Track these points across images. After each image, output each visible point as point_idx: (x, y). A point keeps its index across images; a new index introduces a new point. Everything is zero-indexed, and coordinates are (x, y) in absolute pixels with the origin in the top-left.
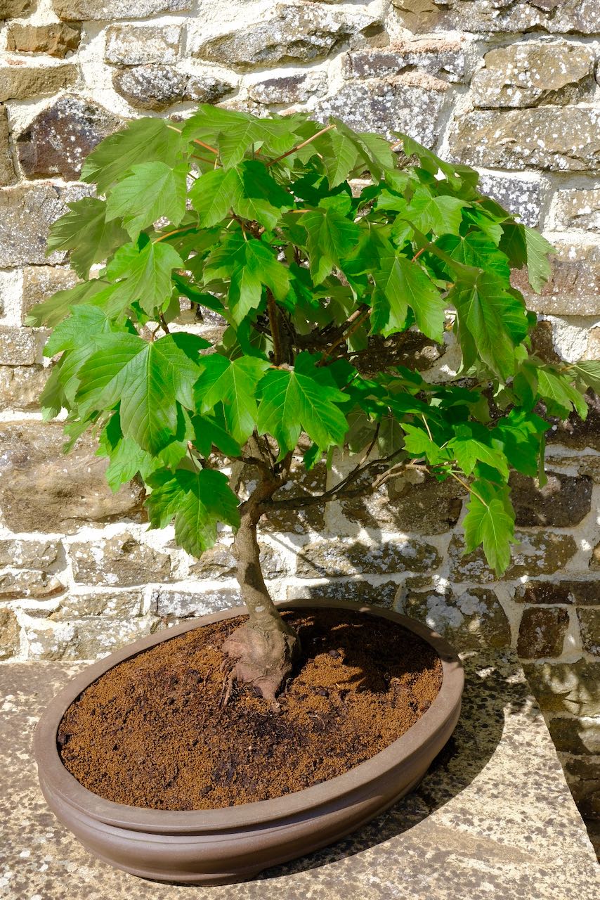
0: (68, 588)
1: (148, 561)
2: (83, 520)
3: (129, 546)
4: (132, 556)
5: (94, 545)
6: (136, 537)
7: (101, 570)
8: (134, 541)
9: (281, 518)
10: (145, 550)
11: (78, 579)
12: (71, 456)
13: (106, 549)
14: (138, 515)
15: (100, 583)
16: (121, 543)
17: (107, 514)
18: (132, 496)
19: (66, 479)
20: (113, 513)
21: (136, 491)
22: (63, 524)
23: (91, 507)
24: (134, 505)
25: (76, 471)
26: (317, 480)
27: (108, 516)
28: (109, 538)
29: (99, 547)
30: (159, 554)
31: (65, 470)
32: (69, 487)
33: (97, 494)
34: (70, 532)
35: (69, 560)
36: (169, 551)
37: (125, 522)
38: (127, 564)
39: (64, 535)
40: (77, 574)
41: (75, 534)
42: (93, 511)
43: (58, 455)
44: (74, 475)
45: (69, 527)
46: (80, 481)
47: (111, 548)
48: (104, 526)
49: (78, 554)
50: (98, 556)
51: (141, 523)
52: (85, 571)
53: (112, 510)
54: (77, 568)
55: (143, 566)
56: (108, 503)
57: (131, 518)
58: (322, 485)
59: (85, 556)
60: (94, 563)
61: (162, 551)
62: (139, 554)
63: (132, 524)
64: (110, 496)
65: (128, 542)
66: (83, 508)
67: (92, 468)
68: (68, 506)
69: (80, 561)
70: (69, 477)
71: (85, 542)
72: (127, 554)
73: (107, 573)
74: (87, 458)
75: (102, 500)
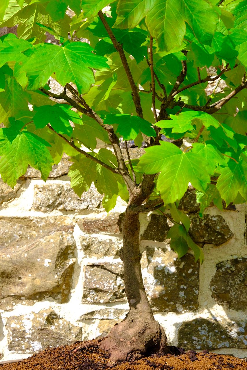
0: (3, 356)
1: (65, 332)
2: (18, 298)
3: (52, 318)
4: (53, 328)
5: (25, 317)
6: (57, 312)
7: (29, 339)
8: (55, 315)
9: (166, 298)
10: (63, 323)
11: (11, 347)
12: (13, 245)
13: (34, 320)
14: (59, 296)
15: (28, 351)
16: (45, 315)
17: (37, 291)
18: (56, 276)
19: (9, 262)
20: (42, 290)
21: (58, 273)
22: (4, 301)
23: (25, 286)
24: (57, 284)
25: (17, 256)
26: (192, 268)
27: (37, 293)
28: (36, 312)
29: (29, 319)
30: (73, 326)
31: (8, 256)
32: (11, 268)
33: (30, 275)
34: (8, 308)
35: (6, 331)
36: (81, 324)
37: (49, 300)
38: (50, 333)
39: (3, 311)
40: (11, 343)
41: (11, 310)
42: (26, 290)
43: (4, 245)
44: (15, 259)
45: (7, 303)
46: (18, 264)
47: (38, 319)
48: (34, 303)
49: (13, 325)
50: (28, 326)
51: (61, 303)
52: (17, 339)
53: (40, 288)
54: (11, 338)
55: (61, 335)
56: (38, 282)
57: (54, 298)
58: (196, 272)
59: (18, 326)
60: (24, 332)
61: (76, 324)
62: (58, 326)
63: (54, 303)
64: (40, 276)
65: (51, 315)
66: (19, 287)
67: (28, 254)
68: (9, 286)
69: (14, 330)
70: (11, 261)
71: (18, 315)
72: (50, 325)
73: (33, 341)
74: (25, 247)
75: (34, 279)
